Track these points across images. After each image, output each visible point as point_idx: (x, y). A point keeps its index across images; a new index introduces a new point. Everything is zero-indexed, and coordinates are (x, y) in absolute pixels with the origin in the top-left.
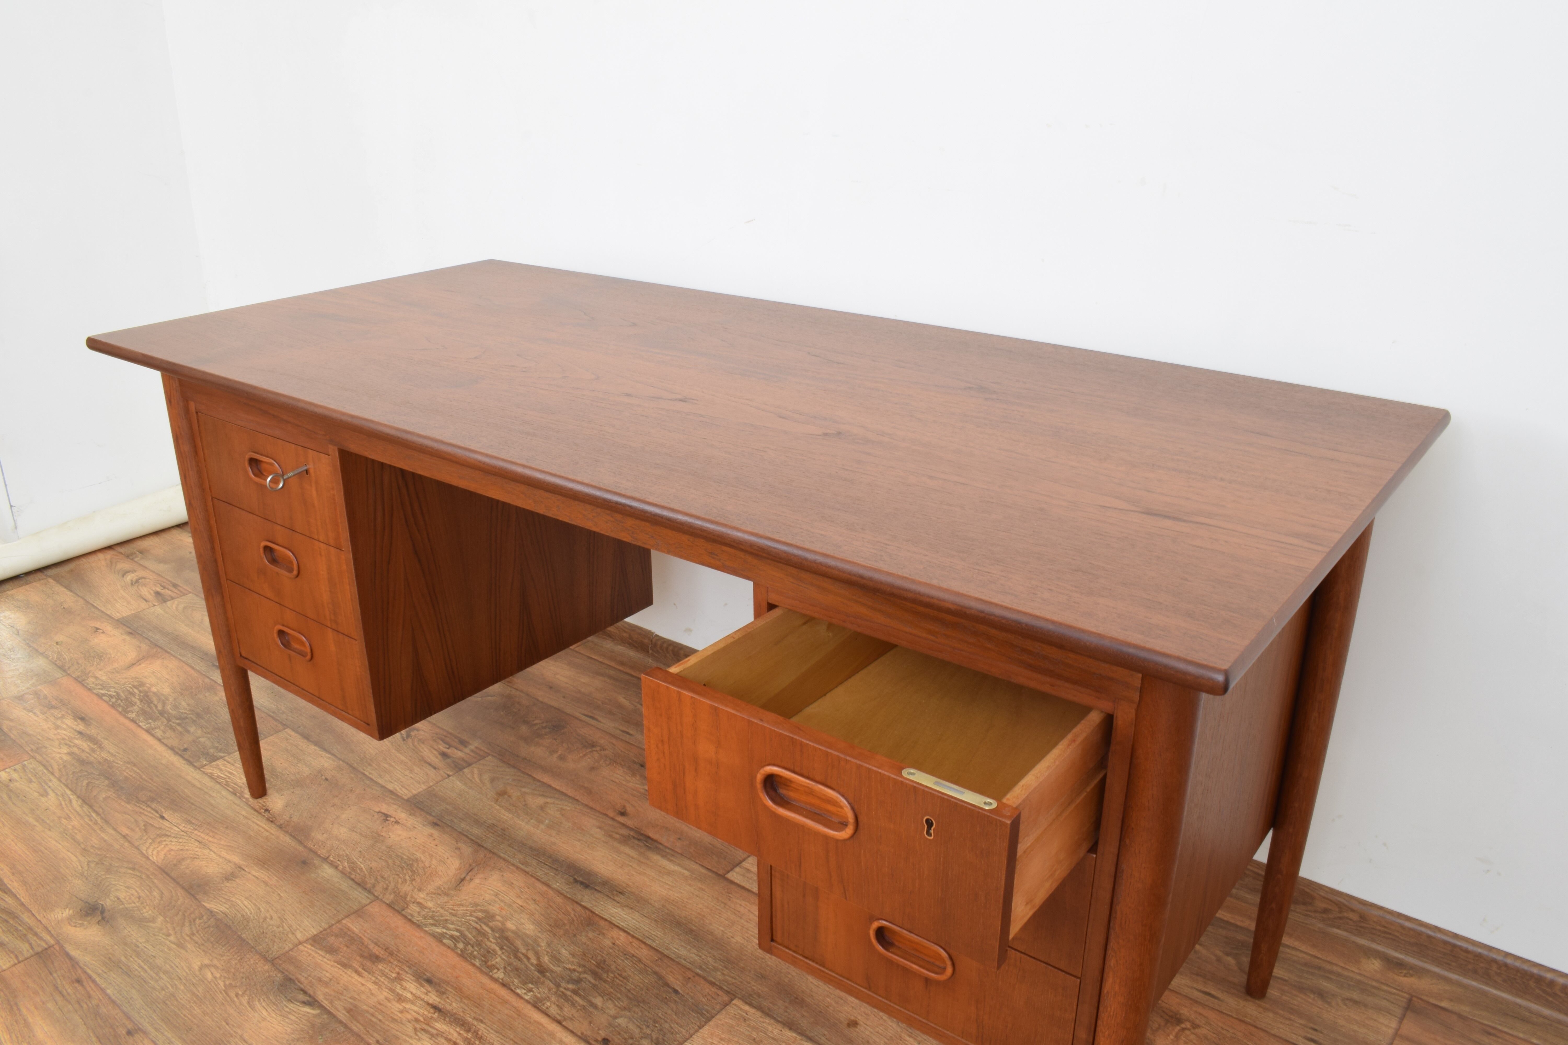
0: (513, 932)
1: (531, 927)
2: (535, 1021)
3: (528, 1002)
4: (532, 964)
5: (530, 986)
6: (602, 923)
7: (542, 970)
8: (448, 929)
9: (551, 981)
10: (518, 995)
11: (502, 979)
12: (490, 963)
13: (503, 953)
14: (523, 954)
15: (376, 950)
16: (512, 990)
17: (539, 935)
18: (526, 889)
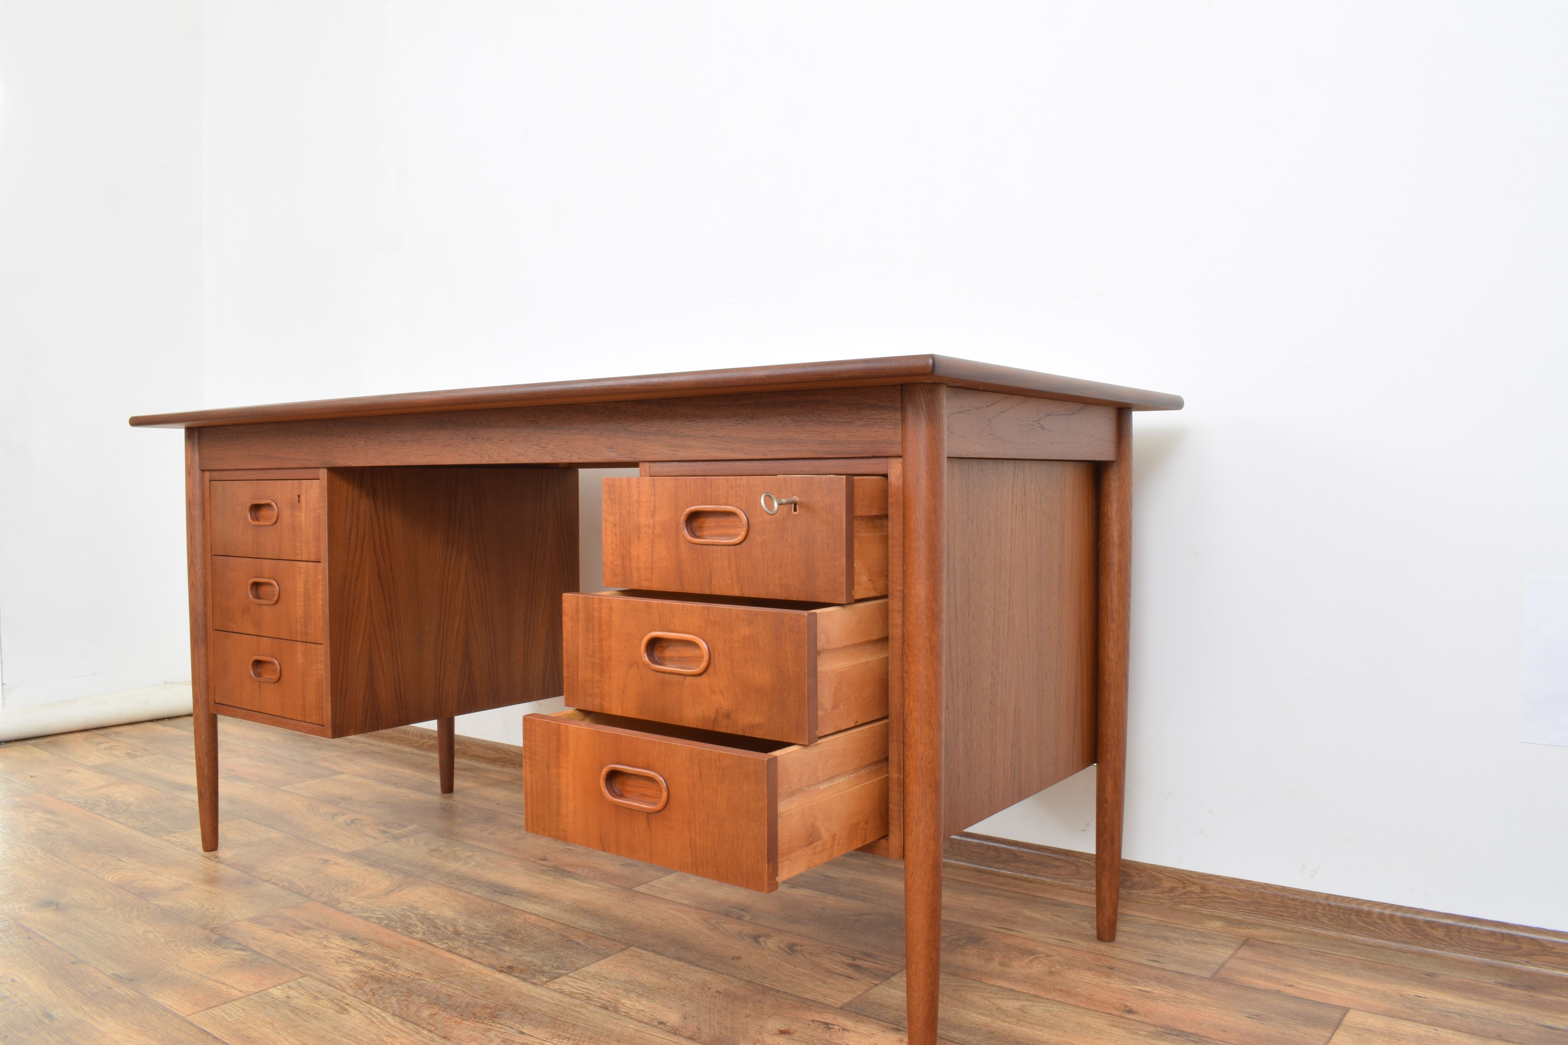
0: (434, 915)
1: (451, 913)
2: (447, 958)
3: (443, 949)
4: (449, 931)
5: (446, 941)
6: (516, 911)
7: (457, 933)
8: (375, 914)
9: (465, 939)
10: (434, 945)
11: (421, 938)
12: (410, 930)
13: (424, 926)
14: (442, 926)
15: (307, 924)
16: (429, 943)
17: (458, 917)
18: (450, 895)
